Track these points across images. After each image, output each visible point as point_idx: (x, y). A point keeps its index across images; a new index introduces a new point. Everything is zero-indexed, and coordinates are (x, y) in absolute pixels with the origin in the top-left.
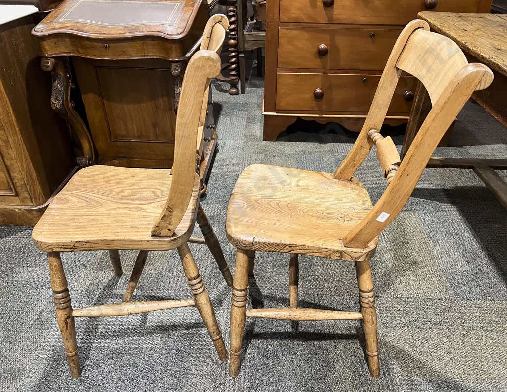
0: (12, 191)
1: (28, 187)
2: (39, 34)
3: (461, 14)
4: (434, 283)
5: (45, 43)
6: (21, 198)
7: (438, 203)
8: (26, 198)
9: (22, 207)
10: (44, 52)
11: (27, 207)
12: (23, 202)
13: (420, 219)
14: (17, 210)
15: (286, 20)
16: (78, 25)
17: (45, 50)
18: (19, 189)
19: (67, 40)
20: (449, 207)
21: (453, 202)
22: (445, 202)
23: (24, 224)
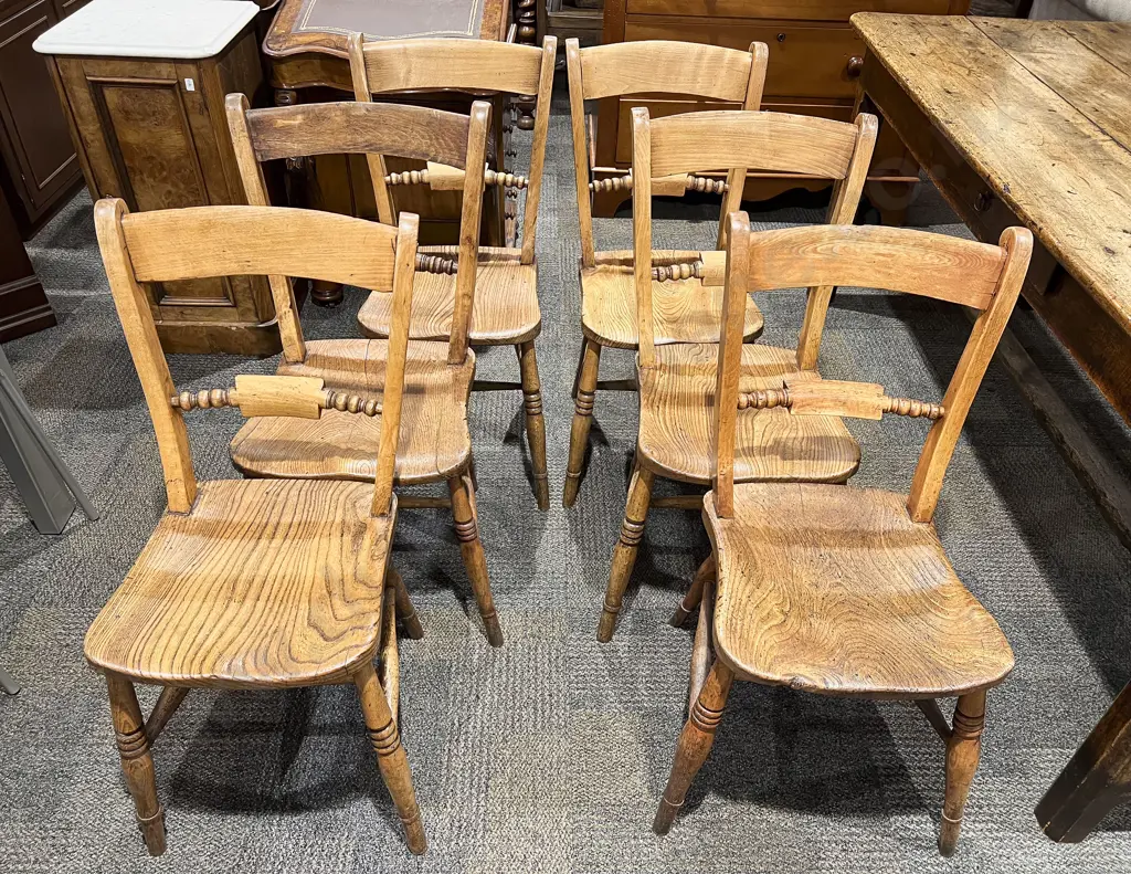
0: (228, 298)
1: (255, 293)
2: (272, 53)
3: (916, 16)
4: (860, 425)
5: (283, 67)
6: (240, 309)
7: (877, 317)
8: (249, 310)
9: (242, 325)
10: (281, 80)
11: (249, 325)
12: (243, 316)
13: (848, 340)
14: (234, 329)
15: (638, 10)
16: (334, 39)
17: (283, 78)
18: (239, 297)
19: (317, 62)
20: (894, 323)
21: (900, 317)
22: (889, 316)
23: (242, 351)
